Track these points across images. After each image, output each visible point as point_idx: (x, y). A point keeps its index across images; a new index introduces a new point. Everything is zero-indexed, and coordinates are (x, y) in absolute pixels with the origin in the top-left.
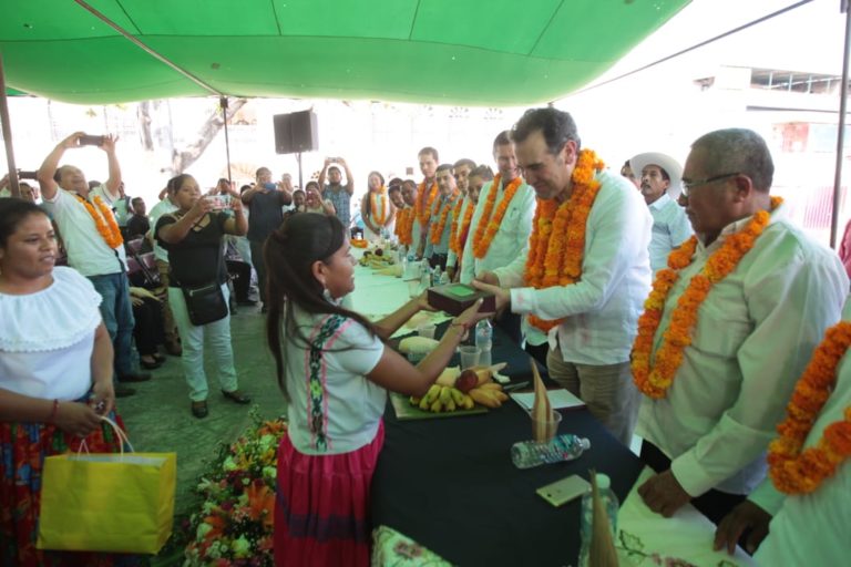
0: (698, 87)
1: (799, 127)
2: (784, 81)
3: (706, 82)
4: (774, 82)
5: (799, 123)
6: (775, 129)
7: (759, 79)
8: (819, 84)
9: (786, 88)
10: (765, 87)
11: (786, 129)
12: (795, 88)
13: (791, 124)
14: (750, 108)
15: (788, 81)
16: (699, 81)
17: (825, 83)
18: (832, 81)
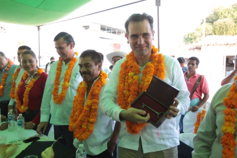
0: (84, 29)
1: (117, 45)
2: (110, 30)
3: (86, 27)
4: (107, 30)
5: (117, 44)
6: (111, 45)
7: (103, 29)
8: (119, 33)
9: (111, 32)
10: (104, 31)
11: (114, 46)
12: (113, 33)
13: (115, 44)
14: (101, 38)
15: (111, 30)
16: (84, 26)
17: (120, 32)
18: (123, 32)
